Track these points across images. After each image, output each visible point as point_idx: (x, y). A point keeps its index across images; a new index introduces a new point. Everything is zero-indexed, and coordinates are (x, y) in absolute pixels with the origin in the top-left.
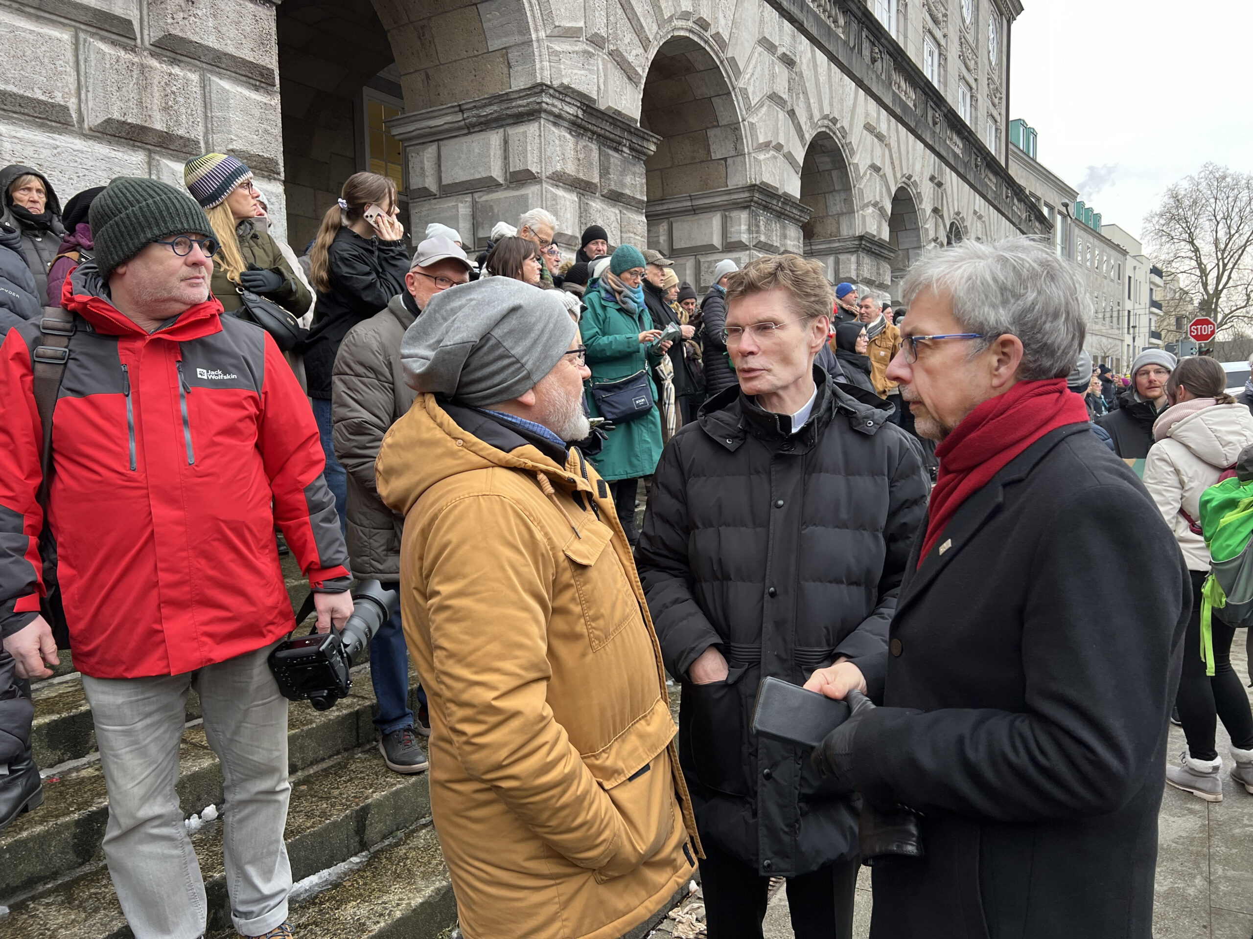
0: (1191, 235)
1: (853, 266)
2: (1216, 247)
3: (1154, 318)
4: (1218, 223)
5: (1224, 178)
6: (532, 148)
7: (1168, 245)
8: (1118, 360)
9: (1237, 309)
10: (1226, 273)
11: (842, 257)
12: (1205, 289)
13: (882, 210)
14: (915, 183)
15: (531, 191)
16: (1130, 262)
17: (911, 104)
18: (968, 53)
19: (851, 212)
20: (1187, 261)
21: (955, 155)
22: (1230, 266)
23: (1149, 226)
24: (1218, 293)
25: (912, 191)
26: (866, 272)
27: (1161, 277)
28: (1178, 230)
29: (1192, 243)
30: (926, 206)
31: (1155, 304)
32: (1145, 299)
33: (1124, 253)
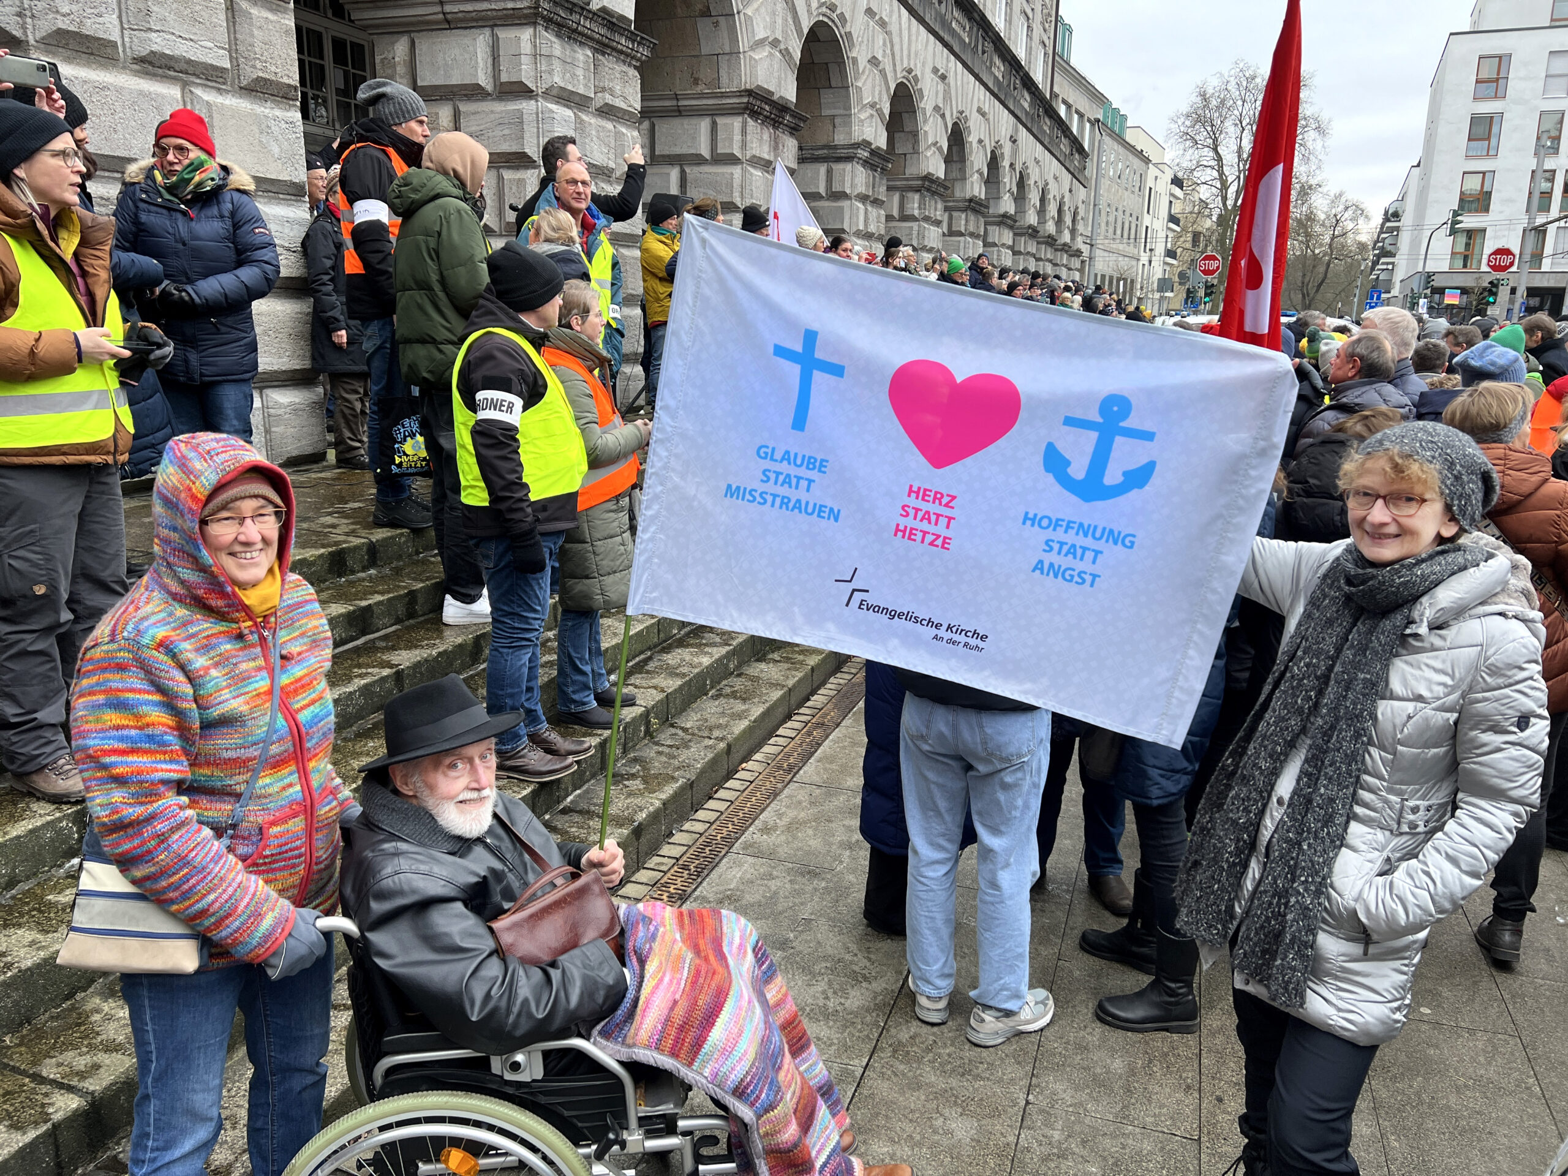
0: (1215, 140)
2: (1239, 157)
3: (1171, 235)
4: (1243, 129)
5: (1254, 78)
6: (848, 178)
7: (1191, 151)
8: (1132, 281)
11: (957, 214)
12: (1224, 204)
13: (982, 174)
14: (1001, 146)
15: (846, 204)
16: (1152, 171)
17: (1001, 77)
20: (1209, 170)
23: (1174, 126)
25: (999, 152)
27: (1181, 187)
28: (1202, 136)
29: (1215, 150)
30: (1006, 164)
31: (1173, 219)
32: (1164, 214)
33: (1147, 161)
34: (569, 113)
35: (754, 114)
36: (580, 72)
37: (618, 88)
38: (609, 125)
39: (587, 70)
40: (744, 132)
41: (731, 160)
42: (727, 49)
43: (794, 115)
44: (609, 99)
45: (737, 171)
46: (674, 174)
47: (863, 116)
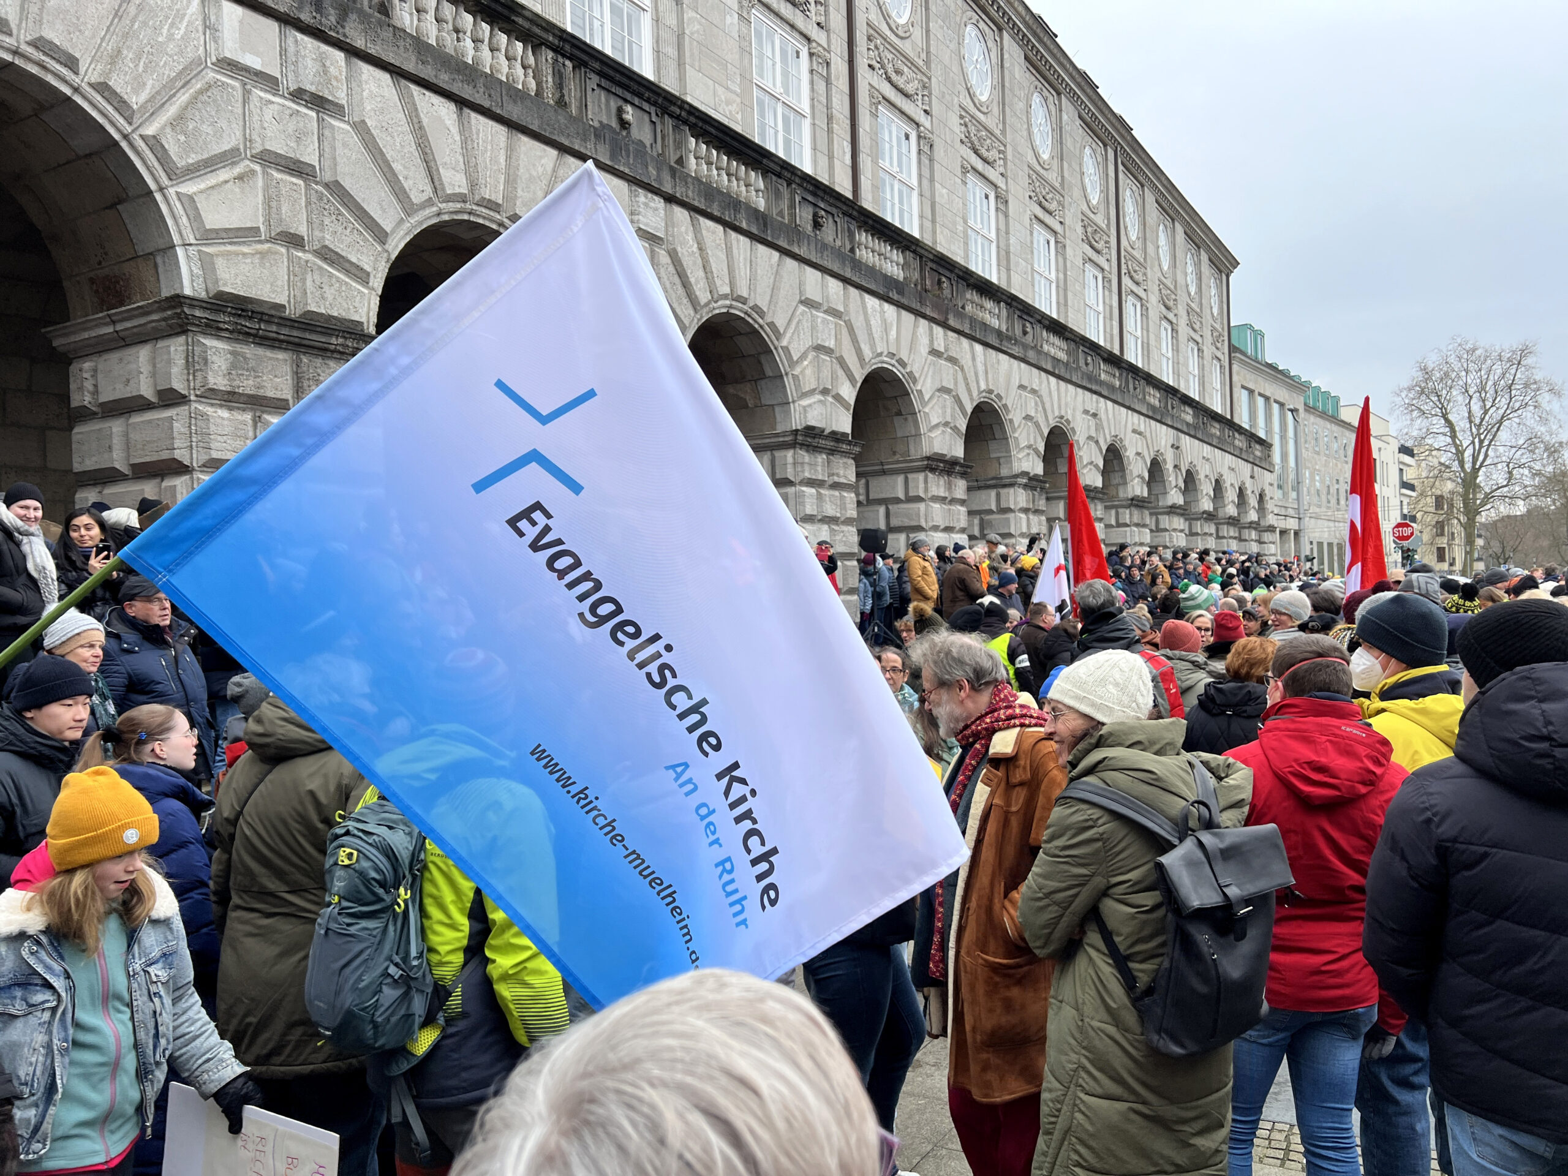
0: (1443, 409)
1: (1128, 516)
3: (1406, 501)
4: (1471, 397)
6: (1012, 499)
7: (1419, 421)
9: (1499, 488)
10: (1483, 450)
11: (1121, 510)
12: (1462, 467)
13: (1143, 478)
14: (1162, 454)
15: (1011, 516)
16: (1375, 444)
17: (1157, 403)
18: (1195, 319)
19: (1125, 483)
20: (1440, 437)
21: (1188, 424)
22: (1486, 443)
24: (1475, 471)
25: (1160, 459)
26: (1136, 520)
27: (1412, 455)
28: (1429, 405)
29: (1445, 417)
30: (1169, 466)
31: (1406, 485)
32: (1395, 482)
34: (813, 491)
35: (933, 470)
36: (819, 468)
37: (842, 472)
38: (837, 493)
39: (823, 466)
40: (926, 481)
41: (918, 499)
42: (913, 433)
43: (962, 466)
44: (836, 479)
45: (922, 506)
46: (882, 510)
47: (1020, 456)
